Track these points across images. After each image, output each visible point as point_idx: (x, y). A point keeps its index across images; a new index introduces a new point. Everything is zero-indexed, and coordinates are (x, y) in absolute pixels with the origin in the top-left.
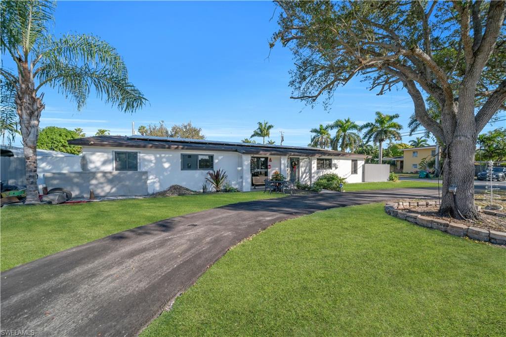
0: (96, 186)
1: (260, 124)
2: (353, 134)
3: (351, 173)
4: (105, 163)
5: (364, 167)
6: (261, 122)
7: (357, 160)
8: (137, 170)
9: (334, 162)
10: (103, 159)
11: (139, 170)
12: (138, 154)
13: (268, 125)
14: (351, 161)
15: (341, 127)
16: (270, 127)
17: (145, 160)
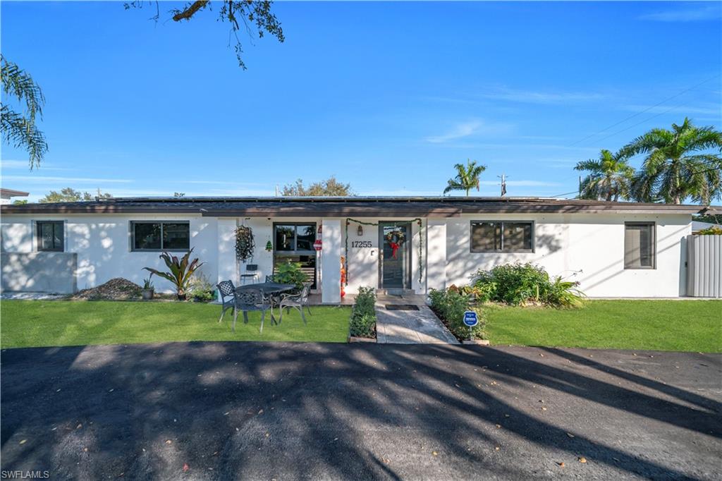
0: (10, 274)
1: (460, 167)
2: (709, 158)
3: (622, 265)
4: (24, 239)
5: (687, 247)
6: (460, 164)
7: (653, 224)
8: (63, 251)
9: (542, 230)
10: (21, 234)
11: (65, 251)
12: (65, 224)
13: (475, 167)
14: (623, 226)
15: (660, 145)
16: (478, 170)
17: (74, 234)
